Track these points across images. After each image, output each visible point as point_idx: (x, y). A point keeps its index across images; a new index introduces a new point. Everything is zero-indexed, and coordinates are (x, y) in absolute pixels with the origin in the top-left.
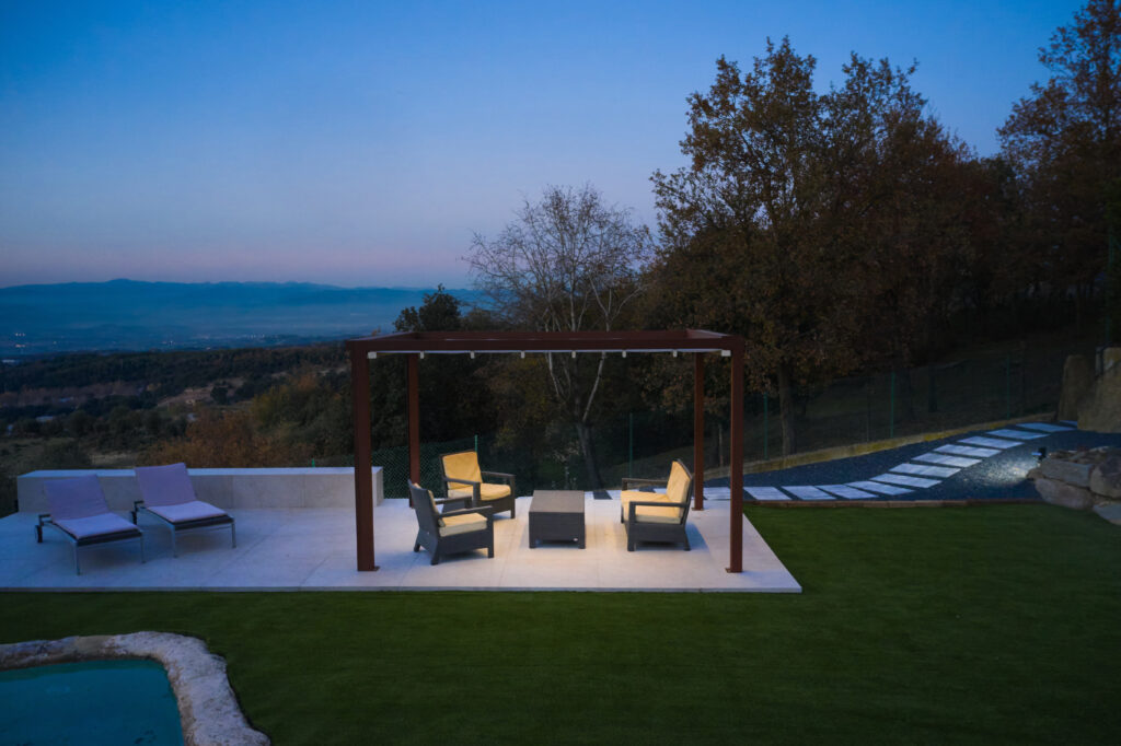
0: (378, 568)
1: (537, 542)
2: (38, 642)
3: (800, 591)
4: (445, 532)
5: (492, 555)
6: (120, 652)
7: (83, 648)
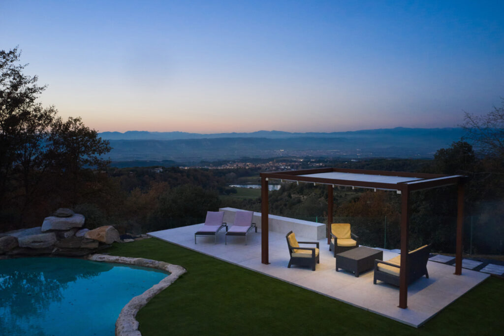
0: (270, 263)
1: (339, 269)
2: (154, 261)
3: (416, 327)
4: (294, 255)
5: (314, 269)
6: (167, 269)
7: (160, 266)
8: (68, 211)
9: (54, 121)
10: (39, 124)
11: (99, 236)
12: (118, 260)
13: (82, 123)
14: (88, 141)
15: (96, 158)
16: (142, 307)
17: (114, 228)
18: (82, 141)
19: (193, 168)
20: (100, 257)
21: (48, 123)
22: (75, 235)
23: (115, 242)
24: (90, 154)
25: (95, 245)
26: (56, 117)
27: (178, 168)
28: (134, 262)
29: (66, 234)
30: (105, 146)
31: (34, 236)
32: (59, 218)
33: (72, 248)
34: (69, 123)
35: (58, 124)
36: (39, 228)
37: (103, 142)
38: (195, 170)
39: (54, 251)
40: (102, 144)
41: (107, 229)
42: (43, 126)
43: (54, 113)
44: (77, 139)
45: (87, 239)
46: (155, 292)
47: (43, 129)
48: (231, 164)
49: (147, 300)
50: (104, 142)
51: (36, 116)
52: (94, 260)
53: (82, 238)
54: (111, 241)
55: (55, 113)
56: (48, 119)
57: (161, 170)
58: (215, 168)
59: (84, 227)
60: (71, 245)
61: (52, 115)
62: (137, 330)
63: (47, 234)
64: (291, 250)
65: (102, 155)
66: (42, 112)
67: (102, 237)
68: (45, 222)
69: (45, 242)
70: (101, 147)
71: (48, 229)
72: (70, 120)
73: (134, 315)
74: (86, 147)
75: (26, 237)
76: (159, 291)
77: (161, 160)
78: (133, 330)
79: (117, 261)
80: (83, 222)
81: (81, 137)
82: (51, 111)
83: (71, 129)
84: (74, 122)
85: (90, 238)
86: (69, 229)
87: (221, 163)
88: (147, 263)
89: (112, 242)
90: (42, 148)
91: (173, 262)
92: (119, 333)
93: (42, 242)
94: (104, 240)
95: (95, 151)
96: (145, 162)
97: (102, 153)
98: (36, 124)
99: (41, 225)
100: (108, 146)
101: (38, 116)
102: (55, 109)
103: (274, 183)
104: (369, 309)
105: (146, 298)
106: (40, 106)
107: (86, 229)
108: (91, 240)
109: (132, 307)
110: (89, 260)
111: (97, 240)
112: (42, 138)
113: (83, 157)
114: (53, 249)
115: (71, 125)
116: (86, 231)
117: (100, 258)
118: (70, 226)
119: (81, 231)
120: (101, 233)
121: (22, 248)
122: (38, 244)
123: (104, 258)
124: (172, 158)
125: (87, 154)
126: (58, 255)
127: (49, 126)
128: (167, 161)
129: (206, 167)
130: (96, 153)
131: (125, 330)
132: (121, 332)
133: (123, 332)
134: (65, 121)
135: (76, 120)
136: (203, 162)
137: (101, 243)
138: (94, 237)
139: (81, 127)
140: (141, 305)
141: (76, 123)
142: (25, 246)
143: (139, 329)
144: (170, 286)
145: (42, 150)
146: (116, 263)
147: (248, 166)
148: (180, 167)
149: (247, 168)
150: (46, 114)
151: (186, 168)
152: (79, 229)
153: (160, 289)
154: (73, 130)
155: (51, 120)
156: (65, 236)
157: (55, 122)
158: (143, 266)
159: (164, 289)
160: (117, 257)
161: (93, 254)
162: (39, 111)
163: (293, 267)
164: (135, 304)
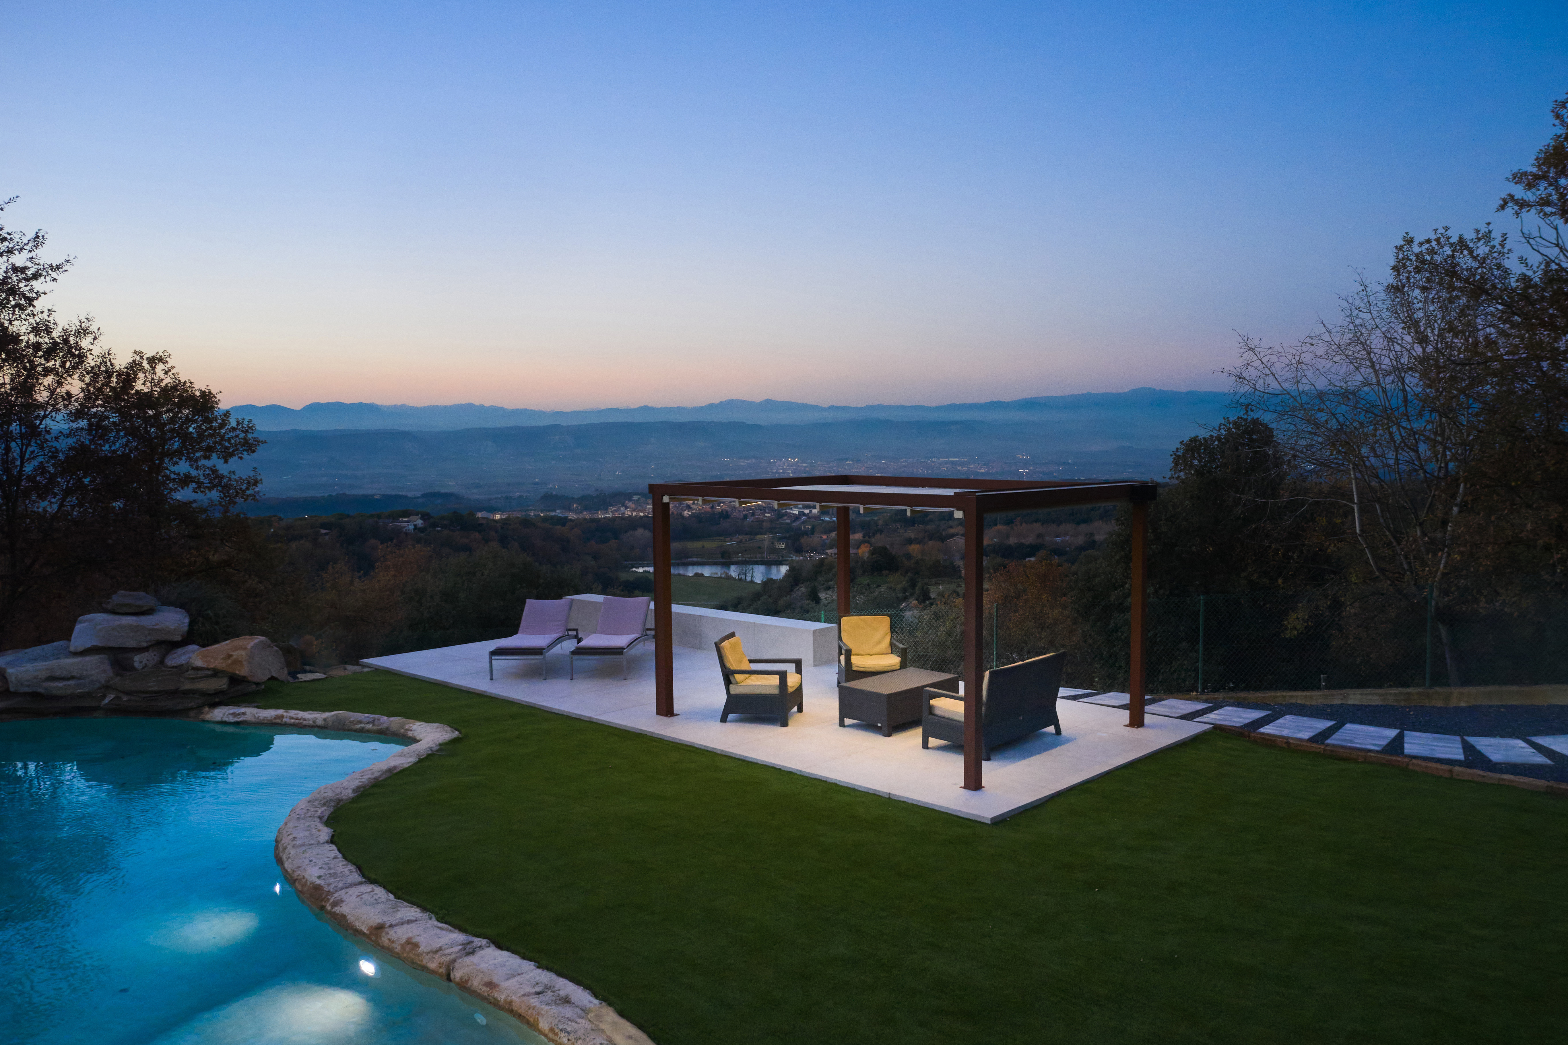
0: (677, 715)
1: (847, 721)
2: (376, 716)
3: (989, 822)
4: (734, 690)
5: (785, 724)
6: (410, 734)
7: (394, 727)
8: (145, 599)
9: (90, 362)
10: (47, 372)
11: (229, 661)
12: (283, 716)
13: (173, 367)
14: (188, 420)
15: (214, 471)
16: (341, 803)
17: (269, 642)
18: (172, 420)
19: (519, 514)
20: (232, 711)
21: (74, 368)
22: (162, 662)
23: (272, 678)
24: (196, 460)
25: (222, 683)
26: (96, 351)
27: (472, 514)
28: (325, 720)
29: (138, 660)
30: (242, 435)
31: (53, 663)
32: (117, 617)
33: (156, 692)
34: (135, 367)
35: (103, 368)
36: (62, 643)
37: (234, 424)
38: (526, 522)
39: (106, 701)
40: (234, 429)
41: (252, 644)
42: (57, 374)
43: (89, 338)
44: (158, 415)
45: (197, 669)
46: (376, 774)
47: (60, 384)
48: (634, 502)
49: (354, 791)
50: (238, 423)
51: (37, 347)
52: (218, 719)
53: (181, 669)
54: (262, 676)
55: (95, 338)
56: (73, 355)
57: (419, 522)
58: (587, 515)
59: (188, 639)
60: (153, 685)
61: (85, 343)
62: (327, 842)
63: (88, 658)
64: (728, 676)
65: (233, 460)
66: (55, 334)
67: (237, 662)
68: (78, 627)
69: (79, 678)
70: (229, 440)
71: (88, 646)
72: (138, 358)
73: (320, 818)
74: (185, 437)
75: (29, 666)
76: (388, 774)
77: (419, 494)
78: (319, 841)
79: (278, 721)
80: (185, 628)
81: (168, 411)
82: (83, 332)
83: (141, 385)
84: (146, 366)
85: (205, 665)
86: (145, 645)
87: (604, 500)
88: (360, 722)
89: (265, 678)
90: (57, 438)
91: (427, 717)
92: (285, 848)
93: (72, 678)
94: (243, 671)
95: (210, 449)
96: (366, 501)
97: (232, 455)
98: (39, 369)
99: (67, 635)
100: (250, 436)
101: (44, 346)
102: (93, 328)
103: (771, 557)
104: (893, 792)
105: (353, 787)
106: (50, 319)
107: (194, 647)
108: (209, 673)
109: (316, 803)
110: (204, 721)
111: (222, 672)
112: (58, 410)
113: (175, 469)
114: (104, 697)
115: (141, 375)
116: (193, 652)
117: (234, 714)
118: (149, 638)
119: (180, 651)
120: (236, 654)
121: (16, 694)
122: (60, 684)
123: (244, 714)
124: (451, 486)
125: (189, 459)
126: (116, 710)
127: (76, 376)
128: (438, 495)
129: (558, 513)
130: (214, 455)
131: (298, 842)
132: (289, 847)
133: (294, 846)
134: (121, 361)
135: (153, 361)
136: (550, 499)
137: (235, 680)
138: (218, 663)
139: (167, 380)
140: (340, 800)
141: (153, 368)
142: (27, 690)
143: (332, 841)
144: (415, 764)
145: (55, 444)
146: (276, 724)
147: (689, 507)
148: (479, 515)
149: (686, 513)
150: (66, 341)
151: (498, 517)
152: (174, 645)
153: (390, 770)
154: (146, 390)
155: (82, 357)
156: (136, 665)
157: (93, 364)
158: (349, 730)
159: (398, 770)
160: (280, 712)
161: (214, 705)
162: (48, 331)
163: (732, 721)
164: (324, 798)
